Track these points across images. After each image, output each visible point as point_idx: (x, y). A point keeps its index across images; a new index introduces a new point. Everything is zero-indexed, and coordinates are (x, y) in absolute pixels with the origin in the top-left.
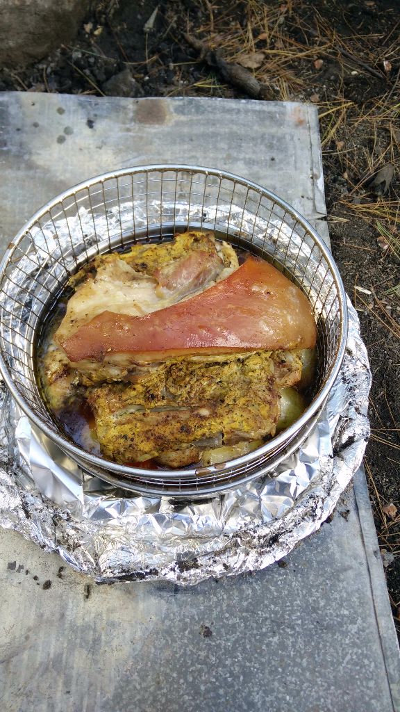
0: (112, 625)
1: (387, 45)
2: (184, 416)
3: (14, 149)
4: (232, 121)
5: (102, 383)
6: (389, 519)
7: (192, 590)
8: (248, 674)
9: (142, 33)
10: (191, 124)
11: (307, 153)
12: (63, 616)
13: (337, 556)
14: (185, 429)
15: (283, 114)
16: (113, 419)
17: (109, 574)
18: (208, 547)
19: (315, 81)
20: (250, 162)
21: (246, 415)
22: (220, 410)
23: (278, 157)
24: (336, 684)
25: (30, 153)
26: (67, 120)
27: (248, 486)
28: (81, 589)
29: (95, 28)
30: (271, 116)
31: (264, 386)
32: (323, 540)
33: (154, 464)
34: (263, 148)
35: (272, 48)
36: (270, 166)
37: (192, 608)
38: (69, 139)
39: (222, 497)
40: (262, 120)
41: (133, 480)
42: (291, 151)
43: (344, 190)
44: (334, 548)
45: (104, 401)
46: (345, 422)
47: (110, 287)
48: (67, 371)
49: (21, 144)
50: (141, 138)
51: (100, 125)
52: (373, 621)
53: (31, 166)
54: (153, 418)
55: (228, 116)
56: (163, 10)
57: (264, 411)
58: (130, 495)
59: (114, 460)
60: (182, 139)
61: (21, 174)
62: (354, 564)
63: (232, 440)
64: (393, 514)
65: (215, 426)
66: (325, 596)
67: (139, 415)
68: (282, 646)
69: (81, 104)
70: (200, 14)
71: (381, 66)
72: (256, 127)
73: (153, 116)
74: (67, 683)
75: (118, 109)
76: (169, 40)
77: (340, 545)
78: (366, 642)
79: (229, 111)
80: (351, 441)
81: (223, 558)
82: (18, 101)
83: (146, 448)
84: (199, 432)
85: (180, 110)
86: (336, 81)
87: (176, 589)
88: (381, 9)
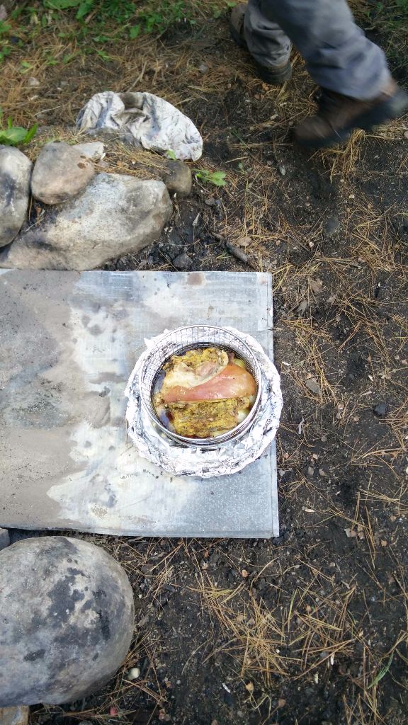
0: (180, 490)
1: (314, 231)
2: (204, 421)
3: (136, 298)
4: (231, 283)
5: (176, 408)
6: (285, 459)
7: (207, 480)
8: (225, 506)
9: (192, 226)
10: (213, 284)
11: (265, 298)
12: (163, 487)
13: (261, 471)
14: (204, 425)
15: (255, 278)
16: (180, 421)
17: (179, 473)
18: (213, 465)
19: (275, 252)
20: (239, 303)
21: (225, 421)
22: (216, 419)
23: (252, 300)
24: (254, 509)
25: (142, 300)
26: (158, 284)
27: (230, 445)
28: (169, 479)
29: (170, 229)
30: (249, 280)
31: (232, 411)
32: (256, 465)
33: (194, 437)
34: (245, 296)
35: (256, 234)
36: (249, 304)
37: (207, 486)
38: (159, 293)
39: (220, 449)
40: (246, 282)
41: (187, 442)
42: (258, 297)
43: (284, 313)
44: (259, 468)
45: (176, 414)
46: (269, 421)
47: (179, 374)
48: (163, 401)
49: (139, 296)
50: (191, 292)
51: (173, 286)
52: (269, 491)
53: (143, 306)
54: (194, 421)
55: (230, 280)
56: (202, 215)
57: (232, 419)
58: (186, 447)
59: (181, 435)
60: (209, 292)
61: (139, 309)
62: (266, 473)
63: (221, 429)
64: (287, 457)
65: (214, 424)
66: (254, 483)
67: (189, 420)
68: (237, 498)
69: (164, 276)
70: (220, 215)
71: (308, 245)
72: (243, 286)
73: (196, 281)
74: (166, 506)
75: (181, 278)
76: (205, 231)
77: (262, 466)
78: (267, 498)
79: (231, 278)
80: (271, 429)
81: (218, 469)
82: (137, 275)
83: (191, 432)
84: (209, 426)
85: (208, 278)
86: (286, 253)
87: (202, 480)
88: (314, 208)
